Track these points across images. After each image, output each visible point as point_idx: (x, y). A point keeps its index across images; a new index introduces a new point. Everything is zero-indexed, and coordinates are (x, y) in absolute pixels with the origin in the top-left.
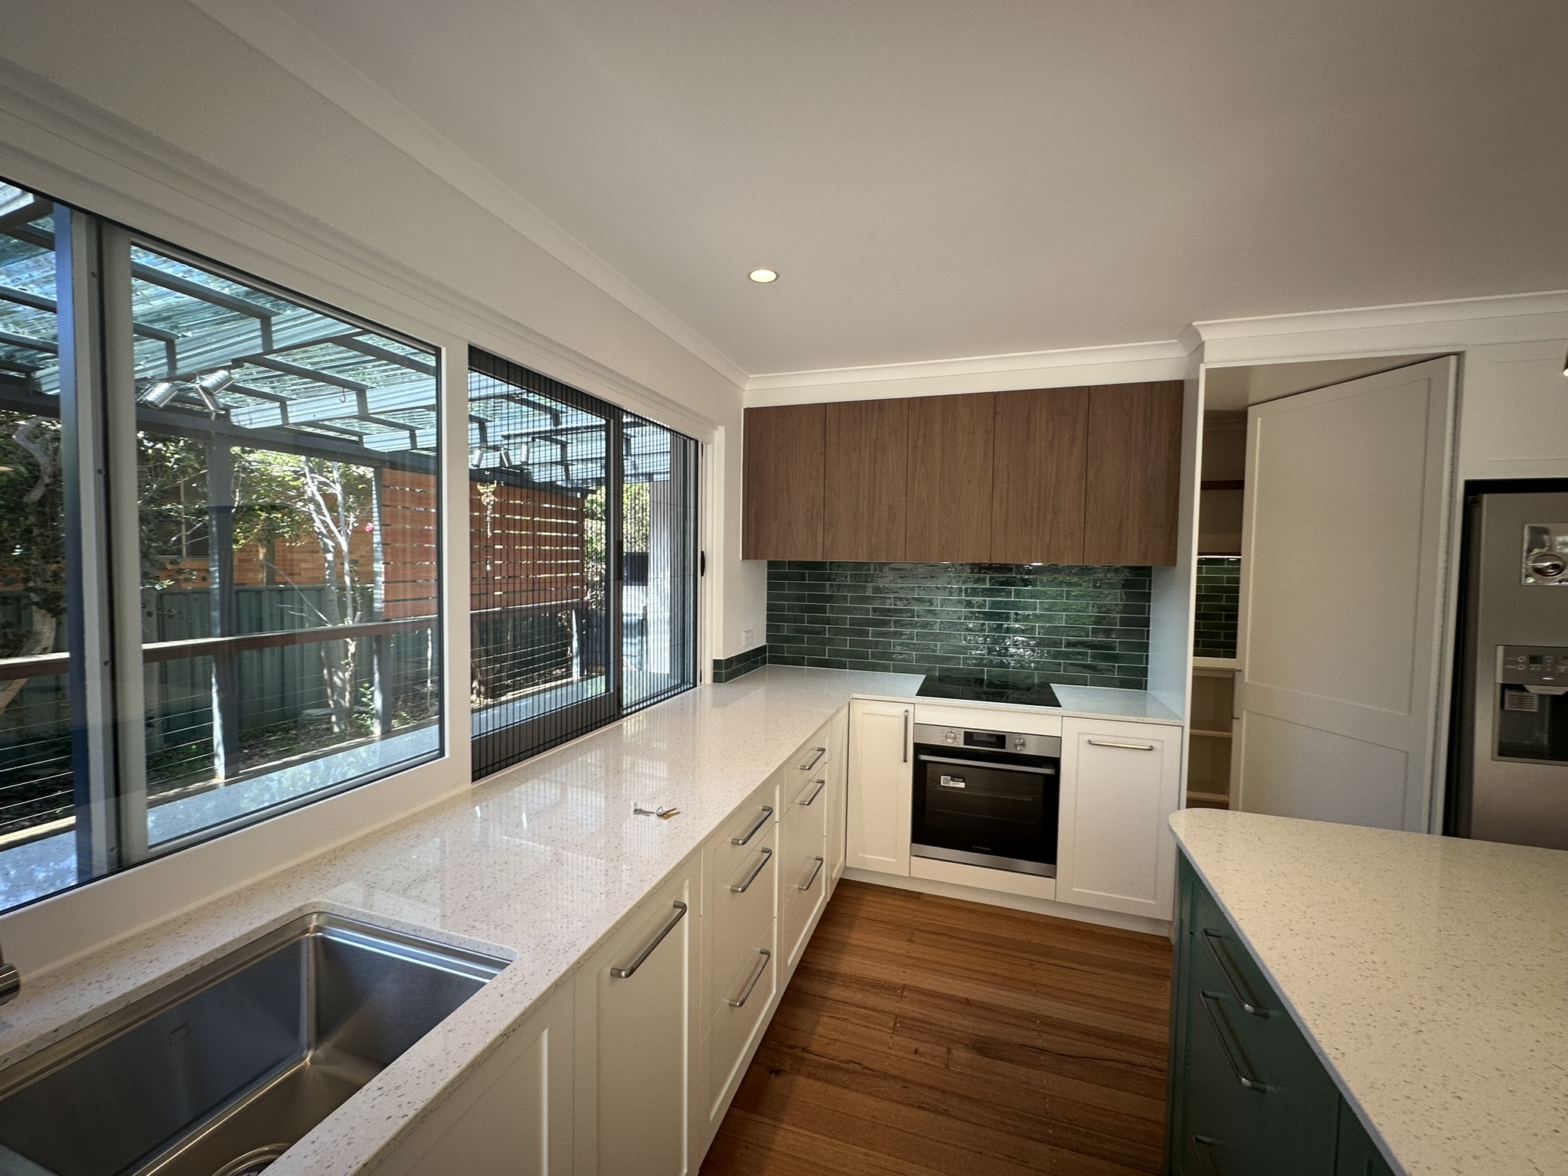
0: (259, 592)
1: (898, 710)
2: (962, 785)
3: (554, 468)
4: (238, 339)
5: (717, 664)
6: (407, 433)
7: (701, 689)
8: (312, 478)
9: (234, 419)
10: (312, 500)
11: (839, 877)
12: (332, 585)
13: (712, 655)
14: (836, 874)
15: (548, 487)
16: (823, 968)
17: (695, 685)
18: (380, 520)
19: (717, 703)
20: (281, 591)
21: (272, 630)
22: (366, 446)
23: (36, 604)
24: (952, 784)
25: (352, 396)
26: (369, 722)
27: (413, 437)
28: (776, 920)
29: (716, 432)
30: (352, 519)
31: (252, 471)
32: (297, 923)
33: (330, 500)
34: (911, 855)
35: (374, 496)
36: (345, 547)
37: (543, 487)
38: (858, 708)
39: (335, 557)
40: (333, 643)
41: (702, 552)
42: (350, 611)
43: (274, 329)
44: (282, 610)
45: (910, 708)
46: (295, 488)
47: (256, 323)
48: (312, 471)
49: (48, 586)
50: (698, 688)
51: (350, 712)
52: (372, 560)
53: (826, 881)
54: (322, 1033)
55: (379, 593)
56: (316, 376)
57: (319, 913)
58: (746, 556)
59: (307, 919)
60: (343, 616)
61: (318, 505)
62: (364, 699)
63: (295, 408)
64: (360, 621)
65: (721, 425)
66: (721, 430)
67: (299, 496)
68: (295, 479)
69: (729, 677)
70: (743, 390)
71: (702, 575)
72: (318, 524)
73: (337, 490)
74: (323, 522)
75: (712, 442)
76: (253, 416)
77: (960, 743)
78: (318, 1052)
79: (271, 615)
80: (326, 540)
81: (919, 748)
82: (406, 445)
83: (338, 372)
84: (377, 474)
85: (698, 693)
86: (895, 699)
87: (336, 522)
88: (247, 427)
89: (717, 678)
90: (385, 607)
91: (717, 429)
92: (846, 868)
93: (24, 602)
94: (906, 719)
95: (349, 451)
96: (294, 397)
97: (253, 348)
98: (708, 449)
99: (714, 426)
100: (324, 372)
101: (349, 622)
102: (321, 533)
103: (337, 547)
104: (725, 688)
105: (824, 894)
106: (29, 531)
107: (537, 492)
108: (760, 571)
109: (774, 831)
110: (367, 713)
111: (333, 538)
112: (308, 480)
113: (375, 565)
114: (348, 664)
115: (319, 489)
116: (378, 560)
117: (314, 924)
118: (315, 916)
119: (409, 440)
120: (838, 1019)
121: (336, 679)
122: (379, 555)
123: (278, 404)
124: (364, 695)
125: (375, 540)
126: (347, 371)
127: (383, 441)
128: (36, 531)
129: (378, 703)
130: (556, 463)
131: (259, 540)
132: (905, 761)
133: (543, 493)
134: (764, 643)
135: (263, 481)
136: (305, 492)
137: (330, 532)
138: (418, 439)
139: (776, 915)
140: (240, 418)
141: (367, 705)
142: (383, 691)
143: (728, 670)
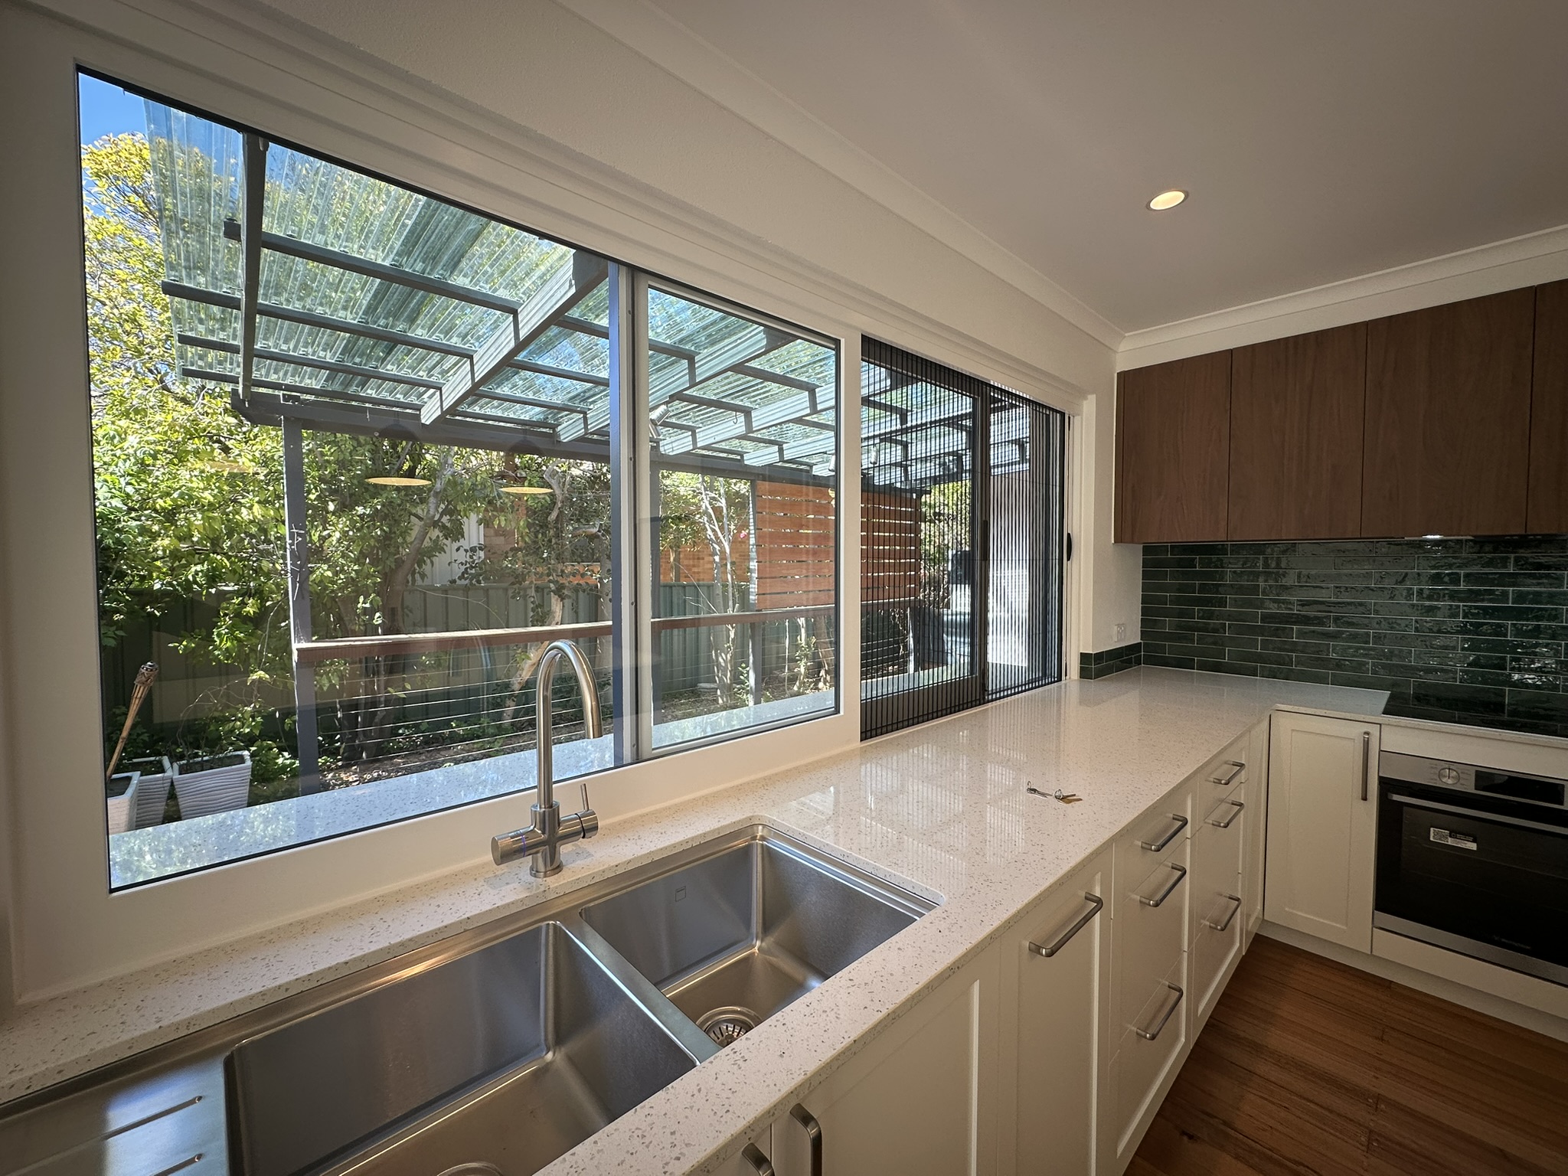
0: (671, 587)
1: (1356, 730)
2: (1473, 846)
3: (893, 470)
4: (673, 379)
5: (1084, 658)
6: (776, 448)
7: (1066, 685)
8: (706, 495)
9: (662, 449)
10: (706, 513)
11: (1255, 931)
12: (718, 582)
13: (1079, 647)
14: (1252, 926)
15: (887, 491)
16: (1242, 1034)
17: (1060, 679)
18: (754, 526)
19: (1083, 701)
20: (684, 587)
21: (679, 615)
22: (746, 462)
23: (553, 591)
24: (1450, 841)
25: (741, 418)
26: (745, 697)
27: (781, 451)
28: (1185, 955)
29: (1085, 402)
30: (732, 527)
31: (668, 492)
32: (746, 829)
33: (718, 511)
34: (1373, 926)
35: (751, 505)
36: (728, 551)
37: (882, 490)
38: (1285, 724)
39: (721, 559)
40: (718, 627)
41: (1069, 535)
42: (731, 603)
43: (697, 365)
44: (685, 601)
45: (1374, 730)
46: (694, 503)
47: (685, 363)
48: (706, 490)
49: (559, 579)
50: (1063, 682)
51: (730, 688)
52: (748, 559)
53: (1241, 930)
54: (767, 928)
55: (754, 588)
56: (718, 404)
57: (764, 826)
58: (1119, 539)
59: (755, 828)
60: (726, 607)
61: (710, 516)
62: (742, 677)
63: (701, 434)
64: (738, 611)
65: (1092, 393)
66: (1092, 399)
67: (697, 510)
68: (694, 497)
69: (1099, 674)
70: (1115, 352)
71: (1068, 559)
72: (709, 532)
73: (723, 503)
74: (713, 531)
75: (1080, 414)
76: (674, 444)
77: (1469, 786)
78: (764, 944)
79: (678, 604)
80: (715, 545)
81: (1387, 785)
82: (775, 458)
83: (732, 399)
84: (753, 487)
85: (1063, 687)
86: (1348, 716)
87: (721, 528)
88: (671, 454)
89: (1085, 673)
90: (758, 599)
91: (1086, 399)
92: (1264, 922)
93: (546, 591)
94: (1366, 744)
95: (732, 467)
96: (701, 425)
97: (683, 384)
98: (1076, 422)
99: (1082, 394)
100: (724, 400)
101: (730, 612)
102: (711, 539)
103: (723, 552)
104: (1093, 685)
105: (1238, 945)
106: (550, 541)
107: (876, 495)
108: (1134, 558)
109: (1184, 850)
110: (743, 689)
111: (720, 543)
112: (704, 497)
113: (751, 563)
114: (729, 647)
115: (710, 504)
116: (753, 559)
117: (760, 834)
118: (760, 827)
119: (777, 454)
120: (1273, 1103)
121: (720, 660)
122: (753, 555)
123: (690, 433)
124: (742, 674)
125: (751, 543)
126: (739, 396)
127: (758, 457)
128: (553, 541)
129: (752, 682)
130: (896, 465)
131: (671, 547)
132: (1365, 799)
133: (882, 496)
134: (1139, 641)
135: (674, 499)
136: (701, 506)
137: (717, 538)
138: (785, 452)
139: (1186, 949)
140: (666, 447)
141: (743, 683)
142: (755, 672)
143: (1096, 666)
